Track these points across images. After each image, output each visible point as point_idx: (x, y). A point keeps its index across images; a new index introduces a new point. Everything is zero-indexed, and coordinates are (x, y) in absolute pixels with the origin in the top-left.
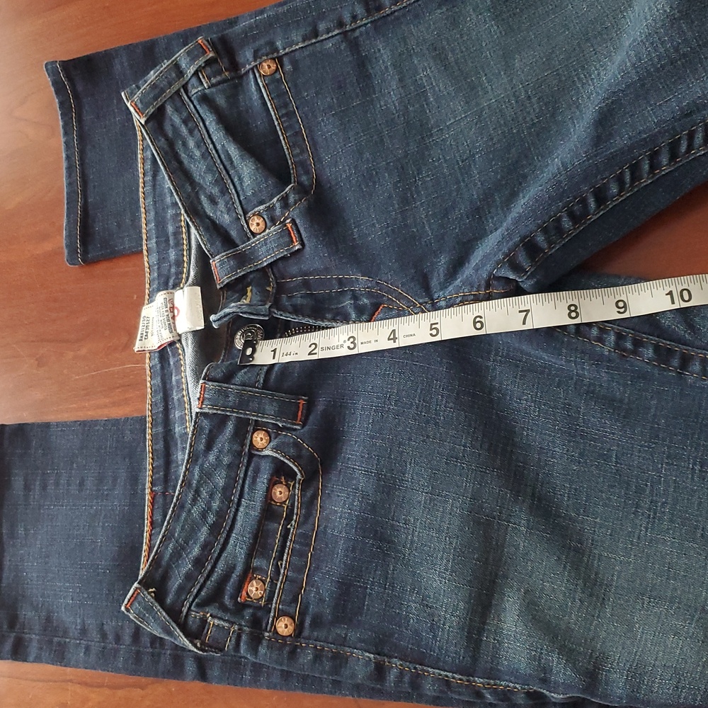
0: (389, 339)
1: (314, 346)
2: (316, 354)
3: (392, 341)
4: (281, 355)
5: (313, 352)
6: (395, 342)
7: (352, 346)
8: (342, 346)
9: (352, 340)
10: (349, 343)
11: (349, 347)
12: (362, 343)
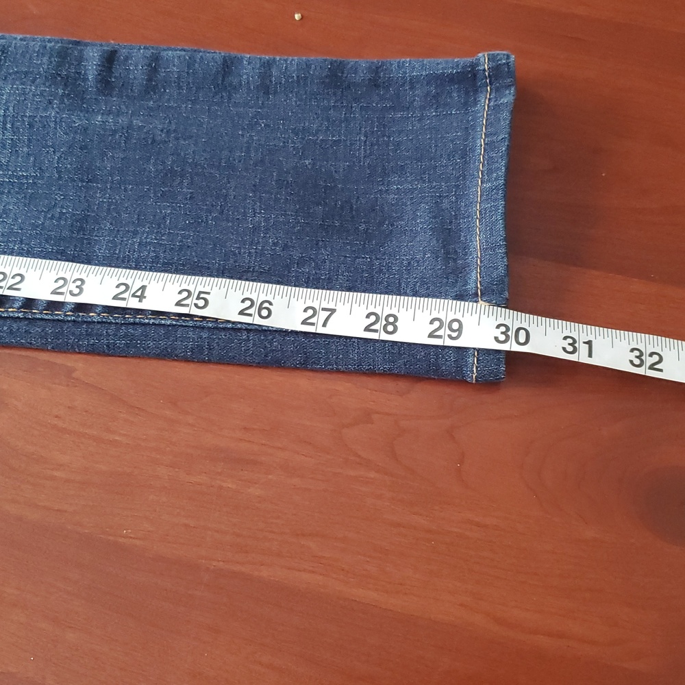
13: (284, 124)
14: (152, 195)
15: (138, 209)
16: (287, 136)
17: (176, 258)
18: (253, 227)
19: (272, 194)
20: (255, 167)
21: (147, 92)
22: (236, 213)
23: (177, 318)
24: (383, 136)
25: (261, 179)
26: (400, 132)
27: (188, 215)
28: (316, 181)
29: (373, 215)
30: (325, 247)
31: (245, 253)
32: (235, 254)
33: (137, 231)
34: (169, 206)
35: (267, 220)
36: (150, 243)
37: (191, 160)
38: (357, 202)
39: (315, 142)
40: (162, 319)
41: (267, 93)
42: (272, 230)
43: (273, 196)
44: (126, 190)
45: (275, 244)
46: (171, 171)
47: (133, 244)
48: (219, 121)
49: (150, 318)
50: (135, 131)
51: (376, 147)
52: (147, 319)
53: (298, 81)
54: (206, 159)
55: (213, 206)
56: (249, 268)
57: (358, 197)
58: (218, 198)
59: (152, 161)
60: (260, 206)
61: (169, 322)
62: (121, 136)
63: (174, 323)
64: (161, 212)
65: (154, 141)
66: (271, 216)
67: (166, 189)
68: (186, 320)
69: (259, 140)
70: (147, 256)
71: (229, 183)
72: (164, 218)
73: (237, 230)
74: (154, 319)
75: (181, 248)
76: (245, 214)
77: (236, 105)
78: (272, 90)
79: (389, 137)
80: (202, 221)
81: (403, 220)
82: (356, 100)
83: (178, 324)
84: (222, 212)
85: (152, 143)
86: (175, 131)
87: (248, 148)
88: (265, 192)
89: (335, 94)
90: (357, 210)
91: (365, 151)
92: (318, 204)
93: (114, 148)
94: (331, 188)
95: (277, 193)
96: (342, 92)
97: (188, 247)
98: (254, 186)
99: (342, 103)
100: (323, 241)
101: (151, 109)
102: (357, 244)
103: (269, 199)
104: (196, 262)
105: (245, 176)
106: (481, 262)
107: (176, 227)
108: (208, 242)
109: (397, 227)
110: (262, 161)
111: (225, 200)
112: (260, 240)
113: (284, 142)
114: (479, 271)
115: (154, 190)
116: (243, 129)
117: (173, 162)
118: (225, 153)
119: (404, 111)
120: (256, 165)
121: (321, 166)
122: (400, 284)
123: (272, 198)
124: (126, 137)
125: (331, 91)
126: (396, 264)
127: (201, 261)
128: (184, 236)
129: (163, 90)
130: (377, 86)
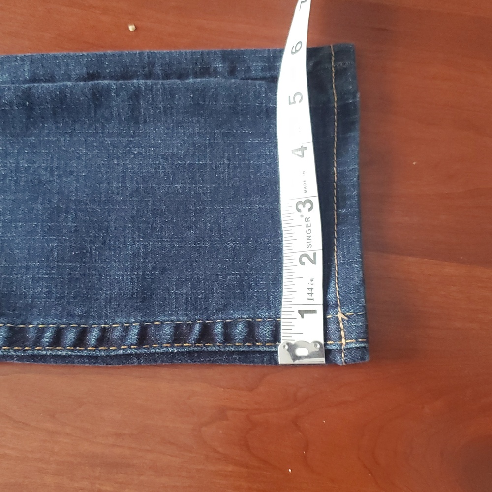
0: (302, 156)
1: (304, 259)
2: (315, 254)
3: (305, 151)
4: (311, 302)
5: (312, 258)
6: (306, 148)
7: (308, 205)
8: (307, 220)
9: (300, 207)
10: (305, 210)
11: (310, 209)
12: (306, 192)
13: (154, 150)
14: (39, 230)
15: (28, 245)
16: (158, 162)
17: (66, 292)
18: (133, 253)
19: (149, 224)
20: (131, 198)
21: (27, 128)
22: (117, 243)
23: (72, 348)
24: (244, 160)
25: (138, 211)
26: (259, 157)
27: (73, 246)
28: (186, 206)
29: (238, 233)
30: (199, 268)
31: (127, 279)
32: (118, 282)
33: (29, 266)
34: (55, 239)
35: (145, 247)
36: (42, 279)
37: (75, 198)
38: (224, 222)
39: (184, 166)
40: (58, 350)
41: (137, 123)
42: (150, 255)
43: (150, 225)
44: (16, 227)
45: (154, 268)
46: (58, 208)
47: (27, 280)
48: (96, 152)
49: (48, 350)
50: (22, 173)
51: (239, 170)
52: (44, 350)
53: (165, 112)
54: (87, 195)
55: (95, 237)
56: (133, 294)
57: (225, 217)
58: (100, 230)
59: (40, 200)
60: (139, 235)
61: (64, 353)
62: (11, 180)
63: (70, 353)
64: (48, 245)
65: (40, 182)
66: (149, 243)
67: (52, 224)
68: (80, 350)
69: (133, 168)
70: (41, 291)
71: (110, 216)
72: (52, 250)
73: (119, 258)
74: (51, 350)
75: (70, 280)
76: (125, 243)
77: (110, 135)
78: (141, 119)
79: (249, 160)
80: (87, 252)
81: (265, 237)
82: (219, 126)
83: (74, 354)
84: (104, 243)
85: (38, 184)
86: (57, 168)
87: (124, 177)
88: (142, 222)
89: (198, 121)
90: (224, 230)
91: (229, 174)
92: (190, 228)
93: (5, 192)
94: (201, 211)
95: (154, 222)
96: (205, 120)
97: (77, 279)
98: (132, 217)
99: (206, 129)
100: (196, 261)
101: (33, 146)
102: (226, 261)
103: (147, 228)
104: (85, 294)
105: (123, 209)
106: (338, 274)
107: (63, 258)
108: (94, 272)
109: (261, 243)
110: (137, 190)
111: (107, 231)
112: (141, 265)
113: (156, 168)
114: (336, 281)
115: (42, 225)
116: (118, 158)
117: (59, 200)
118: (104, 185)
119: (261, 137)
120: (132, 196)
121: (190, 189)
122: (268, 298)
123: (149, 227)
124: (15, 181)
125: (195, 119)
126: (263, 278)
127: (90, 293)
128: (71, 268)
129: (41, 125)
130: (236, 113)
